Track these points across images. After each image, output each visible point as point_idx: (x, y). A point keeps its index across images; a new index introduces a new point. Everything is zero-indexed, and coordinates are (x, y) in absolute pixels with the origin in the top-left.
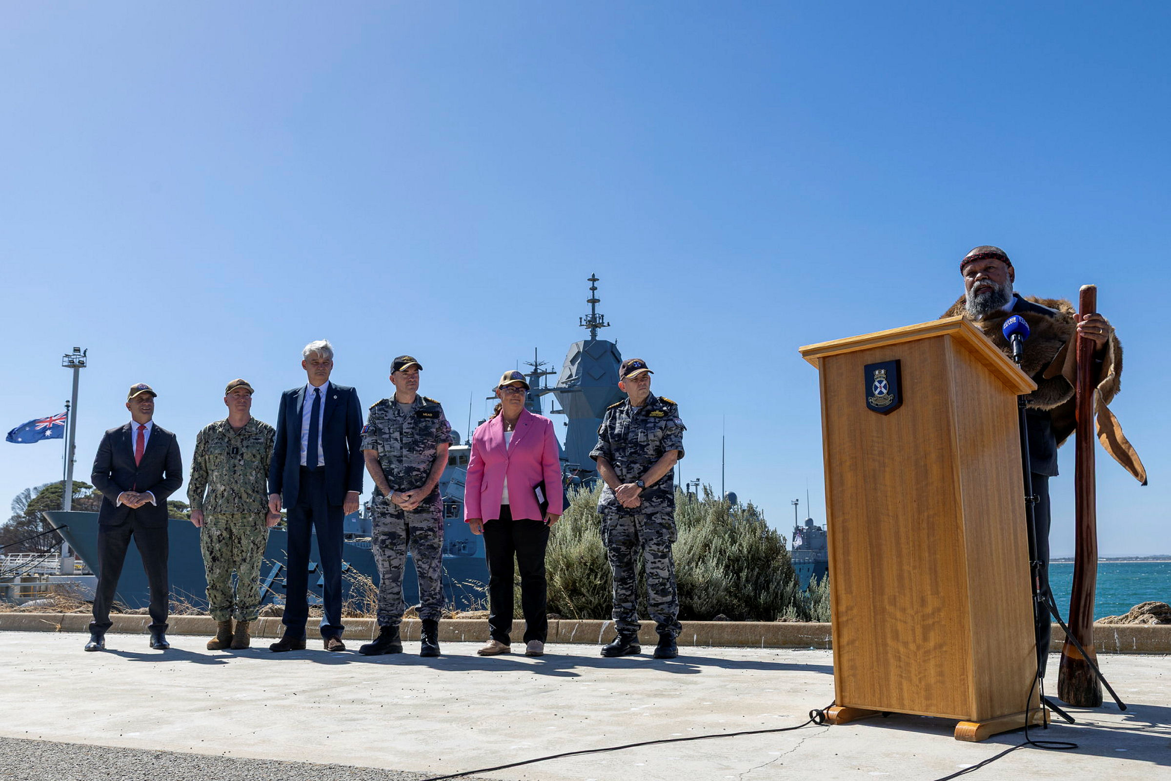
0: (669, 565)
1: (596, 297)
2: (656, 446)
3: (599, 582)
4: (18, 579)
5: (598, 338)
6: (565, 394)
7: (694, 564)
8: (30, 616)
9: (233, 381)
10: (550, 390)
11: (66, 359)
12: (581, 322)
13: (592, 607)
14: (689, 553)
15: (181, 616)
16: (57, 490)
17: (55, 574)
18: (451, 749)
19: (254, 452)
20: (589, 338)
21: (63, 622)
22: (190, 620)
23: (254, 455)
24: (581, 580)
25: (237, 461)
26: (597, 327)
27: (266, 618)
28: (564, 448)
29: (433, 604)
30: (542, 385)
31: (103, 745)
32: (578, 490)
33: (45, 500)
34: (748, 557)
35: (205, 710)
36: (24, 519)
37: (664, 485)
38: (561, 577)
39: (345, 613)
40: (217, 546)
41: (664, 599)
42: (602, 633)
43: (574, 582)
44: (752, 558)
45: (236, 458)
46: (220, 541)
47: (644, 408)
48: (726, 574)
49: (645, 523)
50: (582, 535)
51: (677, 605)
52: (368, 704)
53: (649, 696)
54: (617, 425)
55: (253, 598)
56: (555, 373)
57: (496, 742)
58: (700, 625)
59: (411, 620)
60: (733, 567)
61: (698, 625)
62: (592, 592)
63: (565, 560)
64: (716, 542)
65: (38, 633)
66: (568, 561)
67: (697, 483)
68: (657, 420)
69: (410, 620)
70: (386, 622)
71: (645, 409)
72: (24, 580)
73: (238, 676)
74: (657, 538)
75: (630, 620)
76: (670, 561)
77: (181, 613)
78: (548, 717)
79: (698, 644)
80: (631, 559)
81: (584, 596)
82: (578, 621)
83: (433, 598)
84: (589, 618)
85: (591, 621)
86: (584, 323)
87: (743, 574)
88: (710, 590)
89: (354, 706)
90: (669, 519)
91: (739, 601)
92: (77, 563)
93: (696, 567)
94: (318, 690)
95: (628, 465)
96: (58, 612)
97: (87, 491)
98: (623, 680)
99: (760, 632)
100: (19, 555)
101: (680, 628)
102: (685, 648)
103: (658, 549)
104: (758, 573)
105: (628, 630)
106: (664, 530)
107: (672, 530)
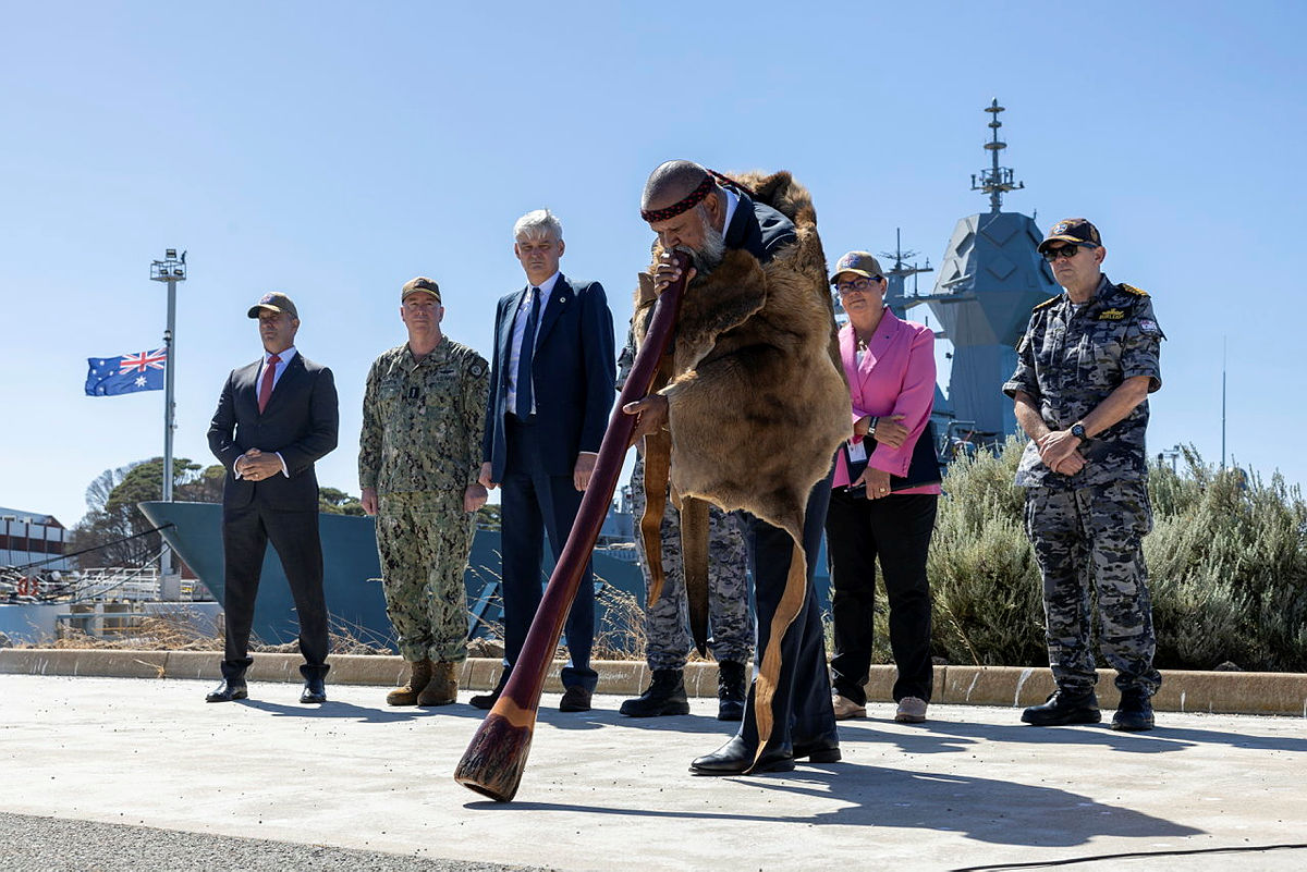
0: (1136, 573)
1: (1000, 140)
2: (1109, 370)
3: (1013, 605)
4: (100, 606)
5: (1003, 210)
6: (948, 306)
7: (1178, 577)
8: (119, 655)
9: (411, 282)
10: (923, 299)
11: (156, 268)
12: (974, 182)
13: (1002, 647)
14: (1170, 558)
15: (342, 656)
16: (150, 472)
17: (153, 601)
18: (778, 855)
19: (441, 393)
20: (989, 210)
21: (168, 664)
22: (355, 662)
23: (442, 398)
24: (982, 602)
25: (415, 409)
26: (1002, 190)
27: (472, 659)
28: (946, 395)
29: (732, 637)
30: (908, 291)
31: (233, 835)
32: (974, 454)
33: (133, 488)
34: (1276, 566)
35: (384, 790)
36: (104, 518)
37: (1127, 435)
38: (947, 596)
39: (596, 654)
40: (394, 544)
41: (1130, 630)
42: (1020, 688)
43: (971, 606)
44: (1282, 566)
45: (414, 404)
46: (397, 537)
47: (1090, 305)
48: (1237, 594)
49: (1093, 502)
50: (984, 525)
51: (1152, 641)
52: (639, 787)
53: (1108, 786)
54: (1047, 337)
55: (452, 625)
56: (931, 270)
57: (852, 848)
58: (1192, 676)
59: (701, 666)
60: (1249, 583)
61: (1188, 676)
62: (1001, 622)
63: (955, 568)
64: (1219, 542)
65: (133, 680)
66: (959, 569)
67: (1175, 453)
68: (1112, 325)
69: (700, 664)
70: (661, 663)
71: (1092, 308)
72: (108, 609)
73: (433, 743)
74: (1114, 527)
75: (1072, 665)
76: (1138, 566)
77: (341, 651)
78: (937, 813)
79: (1190, 709)
80: (1071, 564)
81: (988, 628)
82: (979, 667)
83: (733, 629)
84: (997, 663)
85: (1002, 668)
86: (979, 184)
87: (1267, 596)
88: (1208, 620)
89: (617, 789)
90: (1134, 495)
91: (1259, 641)
92: (184, 584)
93: (1183, 582)
94: (558, 765)
95: (1063, 404)
96: (160, 649)
97: (194, 472)
98: (1062, 761)
99: (1300, 691)
100: (99, 572)
101: (1159, 680)
102: (1166, 714)
103: (1116, 545)
104: (1293, 593)
105: (1073, 682)
106: (1126, 514)
107: (1140, 514)
